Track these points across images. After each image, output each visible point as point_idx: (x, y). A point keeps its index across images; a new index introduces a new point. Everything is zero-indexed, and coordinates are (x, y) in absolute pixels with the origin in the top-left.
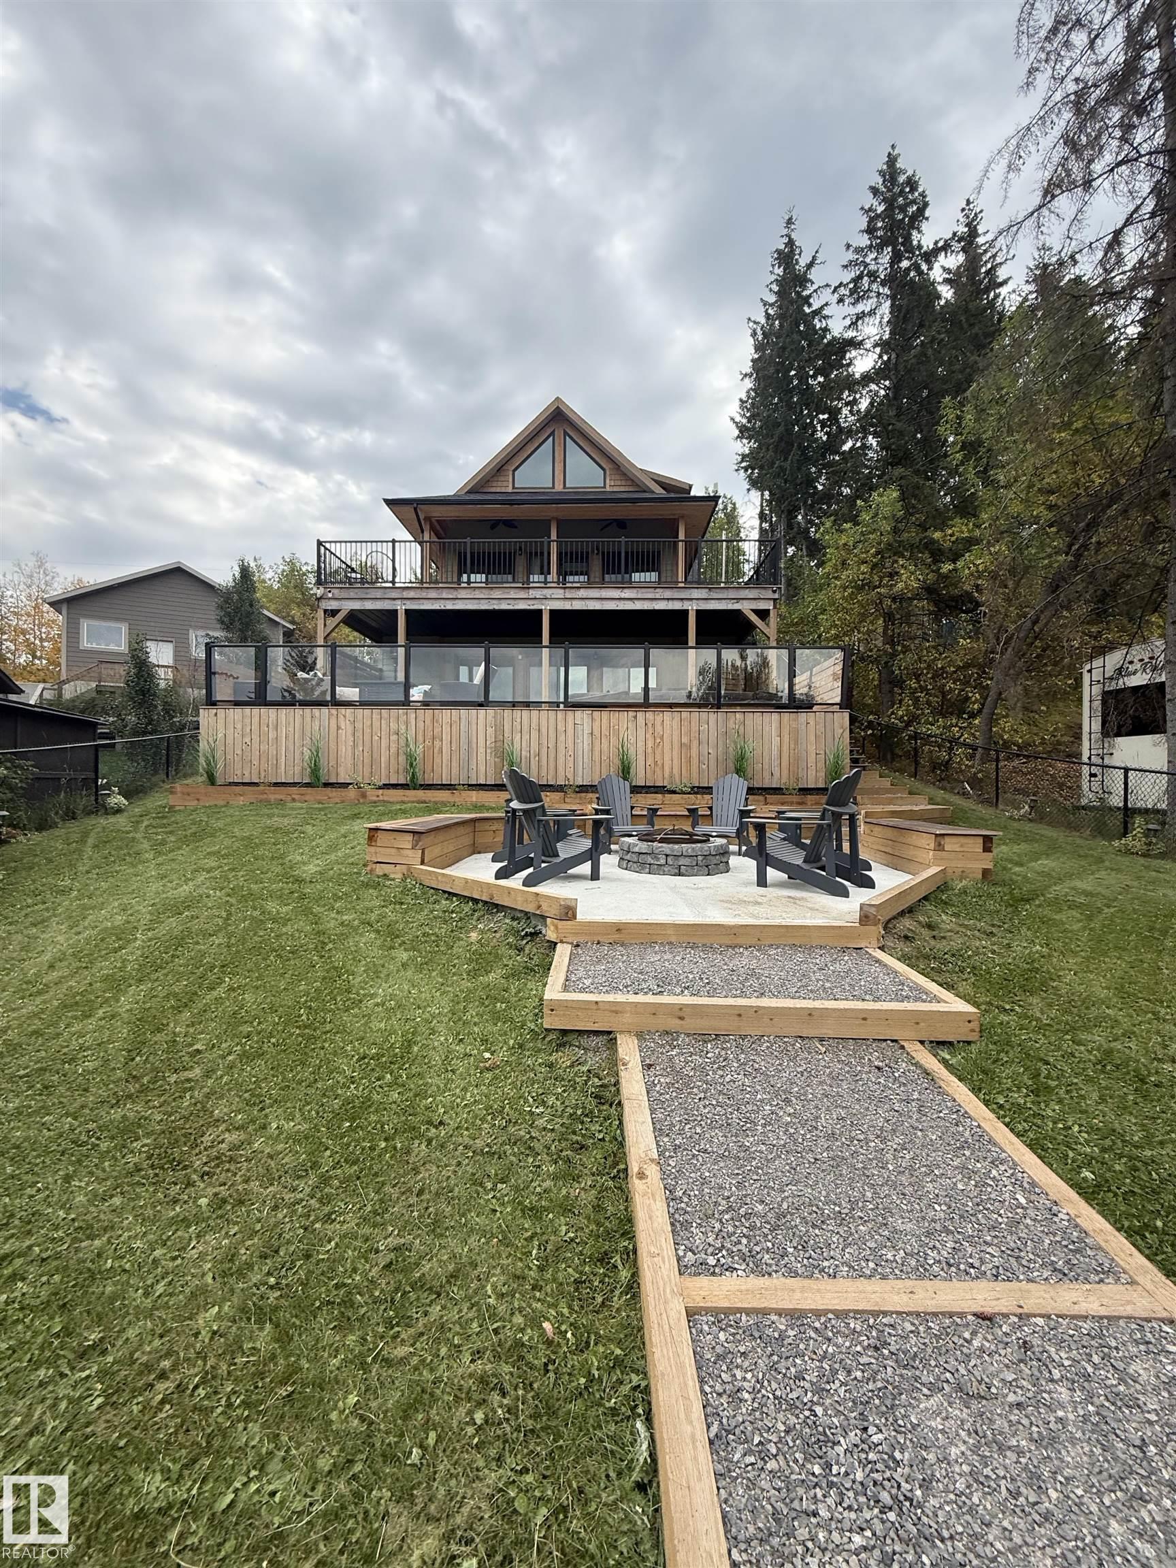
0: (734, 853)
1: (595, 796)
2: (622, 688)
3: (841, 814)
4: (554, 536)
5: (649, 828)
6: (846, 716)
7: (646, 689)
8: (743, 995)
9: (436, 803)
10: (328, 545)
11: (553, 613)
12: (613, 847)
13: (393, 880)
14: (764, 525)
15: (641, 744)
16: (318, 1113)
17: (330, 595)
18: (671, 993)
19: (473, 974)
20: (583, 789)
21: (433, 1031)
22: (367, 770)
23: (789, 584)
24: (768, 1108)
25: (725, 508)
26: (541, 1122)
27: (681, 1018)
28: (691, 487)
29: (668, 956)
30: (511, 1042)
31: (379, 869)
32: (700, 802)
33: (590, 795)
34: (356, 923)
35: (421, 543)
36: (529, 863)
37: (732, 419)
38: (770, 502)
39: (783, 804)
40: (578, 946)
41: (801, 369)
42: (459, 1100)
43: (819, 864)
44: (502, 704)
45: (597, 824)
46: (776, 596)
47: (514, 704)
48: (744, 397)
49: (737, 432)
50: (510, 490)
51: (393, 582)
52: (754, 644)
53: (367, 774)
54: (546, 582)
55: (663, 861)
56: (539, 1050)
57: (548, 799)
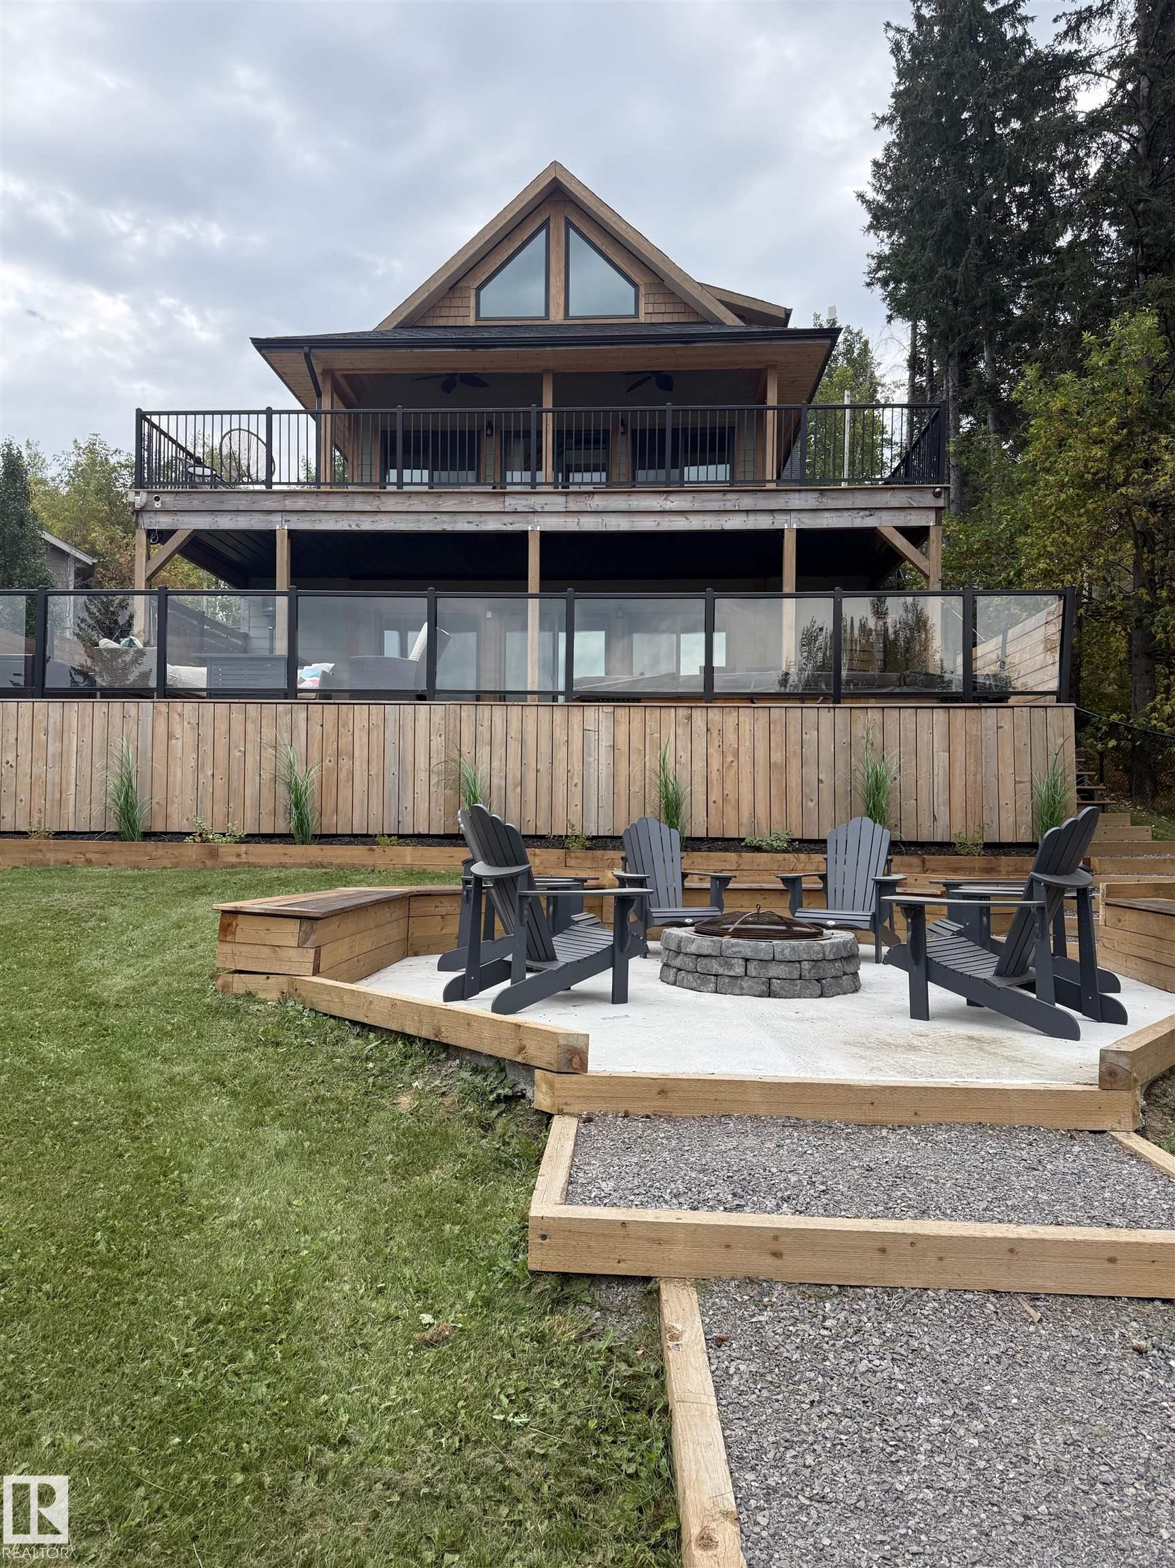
0: (867, 958)
1: (617, 855)
2: (665, 668)
3: (1061, 890)
4: (548, 403)
5: (713, 911)
6: (1069, 713)
7: (709, 669)
8: (889, 1213)
9: (341, 867)
10: (155, 419)
11: (546, 537)
12: (652, 945)
13: (264, 1002)
14: (918, 379)
15: (699, 765)
16: (124, 1420)
17: (158, 505)
18: (759, 1208)
19: (403, 1171)
20: (599, 842)
21: (331, 1275)
22: (220, 809)
23: (963, 482)
24: (936, 1421)
25: (850, 350)
26: (523, 1442)
27: (777, 1255)
28: (788, 313)
29: (751, 1141)
30: (471, 1295)
31: (240, 984)
32: (805, 866)
33: (611, 854)
34: (196, 1078)
35: (316, 415)
36: (502, 971)
37: (861, 196)
38: (928, 339)
39: (955, 870)
40: (589, 1120)
41: (979, 108)
42: (375, 1400)
43: (1024, 979)
44: (457, 695)
45: (623, 902)
46: (941, 503)
47: (479, 696)
48: (880, 156)
49: (867, 219)
50: (471, 321)
51: (268, 482)
52: (900, 589)
53: (220, 817)
54: (533, 484)
55: (739, 970)
56: (521, 1311)
57: (540, 860)
